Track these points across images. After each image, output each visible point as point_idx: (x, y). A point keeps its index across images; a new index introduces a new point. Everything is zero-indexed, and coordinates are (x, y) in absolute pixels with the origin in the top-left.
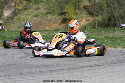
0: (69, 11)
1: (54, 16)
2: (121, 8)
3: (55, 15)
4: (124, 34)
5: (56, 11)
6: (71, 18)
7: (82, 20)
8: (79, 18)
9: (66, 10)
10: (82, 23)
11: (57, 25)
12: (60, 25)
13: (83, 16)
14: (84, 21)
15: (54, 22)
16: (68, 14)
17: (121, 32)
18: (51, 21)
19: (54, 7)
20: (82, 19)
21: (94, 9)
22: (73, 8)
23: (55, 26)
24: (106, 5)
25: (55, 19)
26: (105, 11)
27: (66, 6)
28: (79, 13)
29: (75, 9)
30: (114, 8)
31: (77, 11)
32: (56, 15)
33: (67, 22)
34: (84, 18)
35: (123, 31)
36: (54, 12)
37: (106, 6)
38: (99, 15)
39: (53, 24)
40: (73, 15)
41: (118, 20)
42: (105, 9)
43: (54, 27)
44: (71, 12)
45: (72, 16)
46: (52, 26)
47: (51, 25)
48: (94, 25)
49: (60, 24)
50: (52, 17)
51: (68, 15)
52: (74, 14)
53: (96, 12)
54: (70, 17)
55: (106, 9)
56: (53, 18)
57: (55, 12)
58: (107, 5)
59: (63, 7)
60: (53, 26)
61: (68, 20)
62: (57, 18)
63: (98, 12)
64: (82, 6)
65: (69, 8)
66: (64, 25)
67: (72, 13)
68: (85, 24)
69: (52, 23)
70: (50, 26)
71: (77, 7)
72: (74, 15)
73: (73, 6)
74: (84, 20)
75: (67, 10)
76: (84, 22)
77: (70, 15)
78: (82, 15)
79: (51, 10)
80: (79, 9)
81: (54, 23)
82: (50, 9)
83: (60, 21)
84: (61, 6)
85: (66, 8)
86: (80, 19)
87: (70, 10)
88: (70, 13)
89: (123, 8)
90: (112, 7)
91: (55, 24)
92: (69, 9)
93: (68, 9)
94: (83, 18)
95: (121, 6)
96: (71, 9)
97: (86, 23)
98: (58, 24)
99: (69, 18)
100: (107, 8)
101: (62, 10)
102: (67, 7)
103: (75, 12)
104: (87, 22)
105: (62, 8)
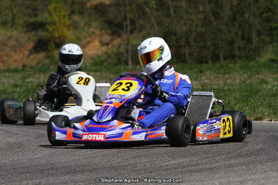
0: (57, 19)
1: (13, 31)
2: (195, 10)
3: (16, 29)
4: (229, 82)
5: (19, 18)
6: (59, 38)
7: (89, 42)
8: (82, 37)
9: (46, 15)
10: (89, 50)
11: (22, 56)
12: (31, 57)
13: (93, 33)
14: (95, 46)
15: (14, 48)
16: (54, 27)
17: (219, 75)
18: (5, 45)
19: (16, 6)
20: (89, 39)
21: (123, 14)
22: (65, 11)
23: (18, 58)
24: (153, 2)
25: (17, 40)
26: (152, 19)
27: (47, 6)
28: (82, 23)
29: (72, 12)
30: (175, 12)
31: (76, 17)
32: (20, 29)
33: (50, 48)
34: (96, 37)
35: (225, 74)
36: (13, 20)
37: (155, 7)
38: (135, 28)
39: (12, 53)
40: (65, 30)
41: (188, 42)
42: (152, 14)
43: (16, 60)
44: (60, 21)
45: (63, 32)
46: (10, 57)
47: (7, 55)
48: (124, 56)
49: (31, 53)
50: (9, 34)
51: (54, 30)
52: (69, 25)
53: (128, 22)
54: (57, 35)
55: (155, 13)
56: (11, 37)
57: (16, 20)
58: (156, 4)
59: (39, 8)
60: (14, 59)
61: (52, 43)
62: (24, 37)
63: (132, 22)
64: (88, 5)
65: (55, 9)
66: (41, 55)
67: (65, 24)
68: (100, 53)
69: (8, 50)
70: (4, 58)
71: (76, 7)
72: (69, 30)
73: (66, 3)
74: (97, 43)
75: (50, 15)
76: (96, 49)
77: (58, 30)
78: (91, 30)
79: (6, 15)
80: (81, 13)
81: (16, 52)
82: (4, 13)
83: (31, 45)
84: (33, 3)
85: (48, 11)
86: (84, 41)
87: (58, 16)
88: (58, 24)
89: (199, 12)
90: (172, 9)
91: (19, 53)
92: (55, 13)
93: (53, 13)
94: (93, 36)
95: (196, 7)
96: (60, 12)
97: (102, 52)
98: (27, 53)
99: (55, 38)
100: (158, 10)
101: (36, 15)
102: (51, 7)
103: (71, 22)
104: (104, 48)
105: (35, 9)
